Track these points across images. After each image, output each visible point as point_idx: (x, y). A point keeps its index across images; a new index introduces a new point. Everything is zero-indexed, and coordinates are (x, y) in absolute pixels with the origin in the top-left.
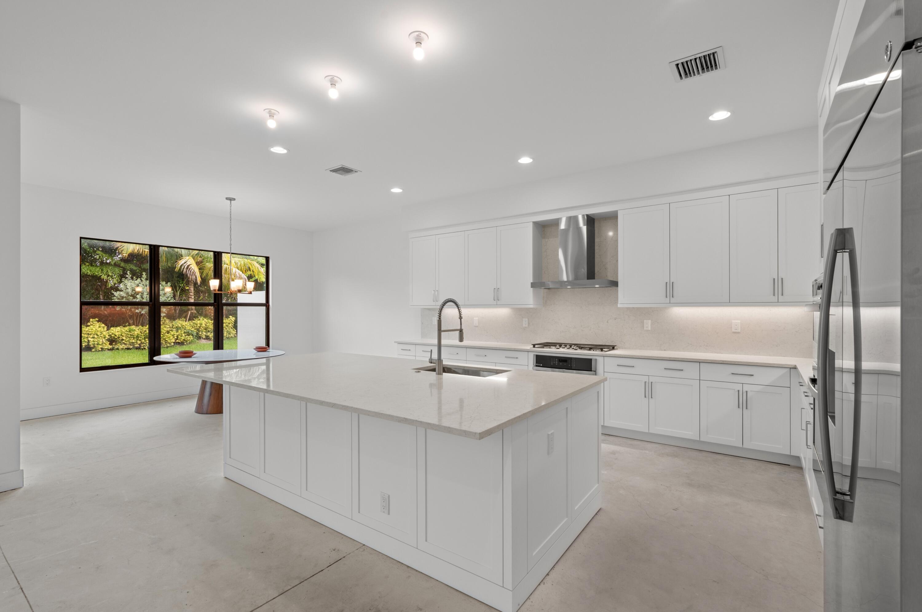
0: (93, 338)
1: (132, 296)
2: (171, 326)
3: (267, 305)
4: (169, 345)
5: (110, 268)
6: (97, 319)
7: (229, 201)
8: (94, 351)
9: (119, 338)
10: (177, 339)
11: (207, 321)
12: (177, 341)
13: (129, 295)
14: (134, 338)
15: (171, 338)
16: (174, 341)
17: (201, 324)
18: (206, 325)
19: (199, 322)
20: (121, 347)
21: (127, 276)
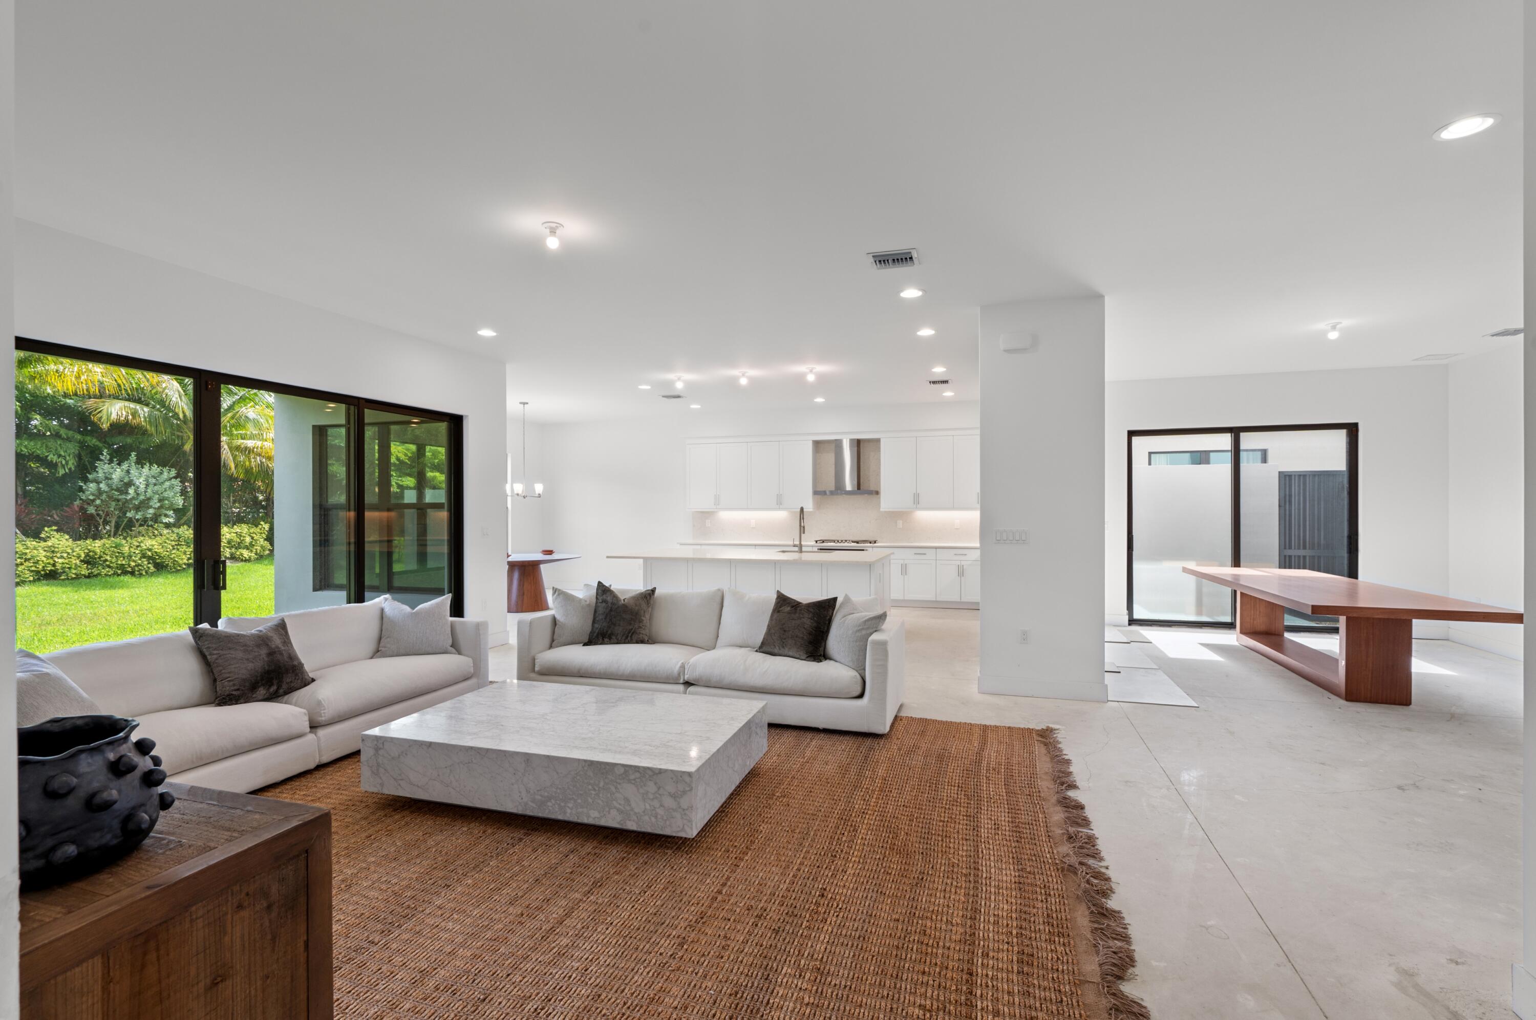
0: (62, 557)
1: (118, 490)
4: (179, 568)
5: (59, 443)
6: (54, 528)
7: (522, 405)
8: (63, 580)
9: (100, 557)
13: (112, 490)
14: (124, 558)
20: (104, 572)
21: (102, 458)
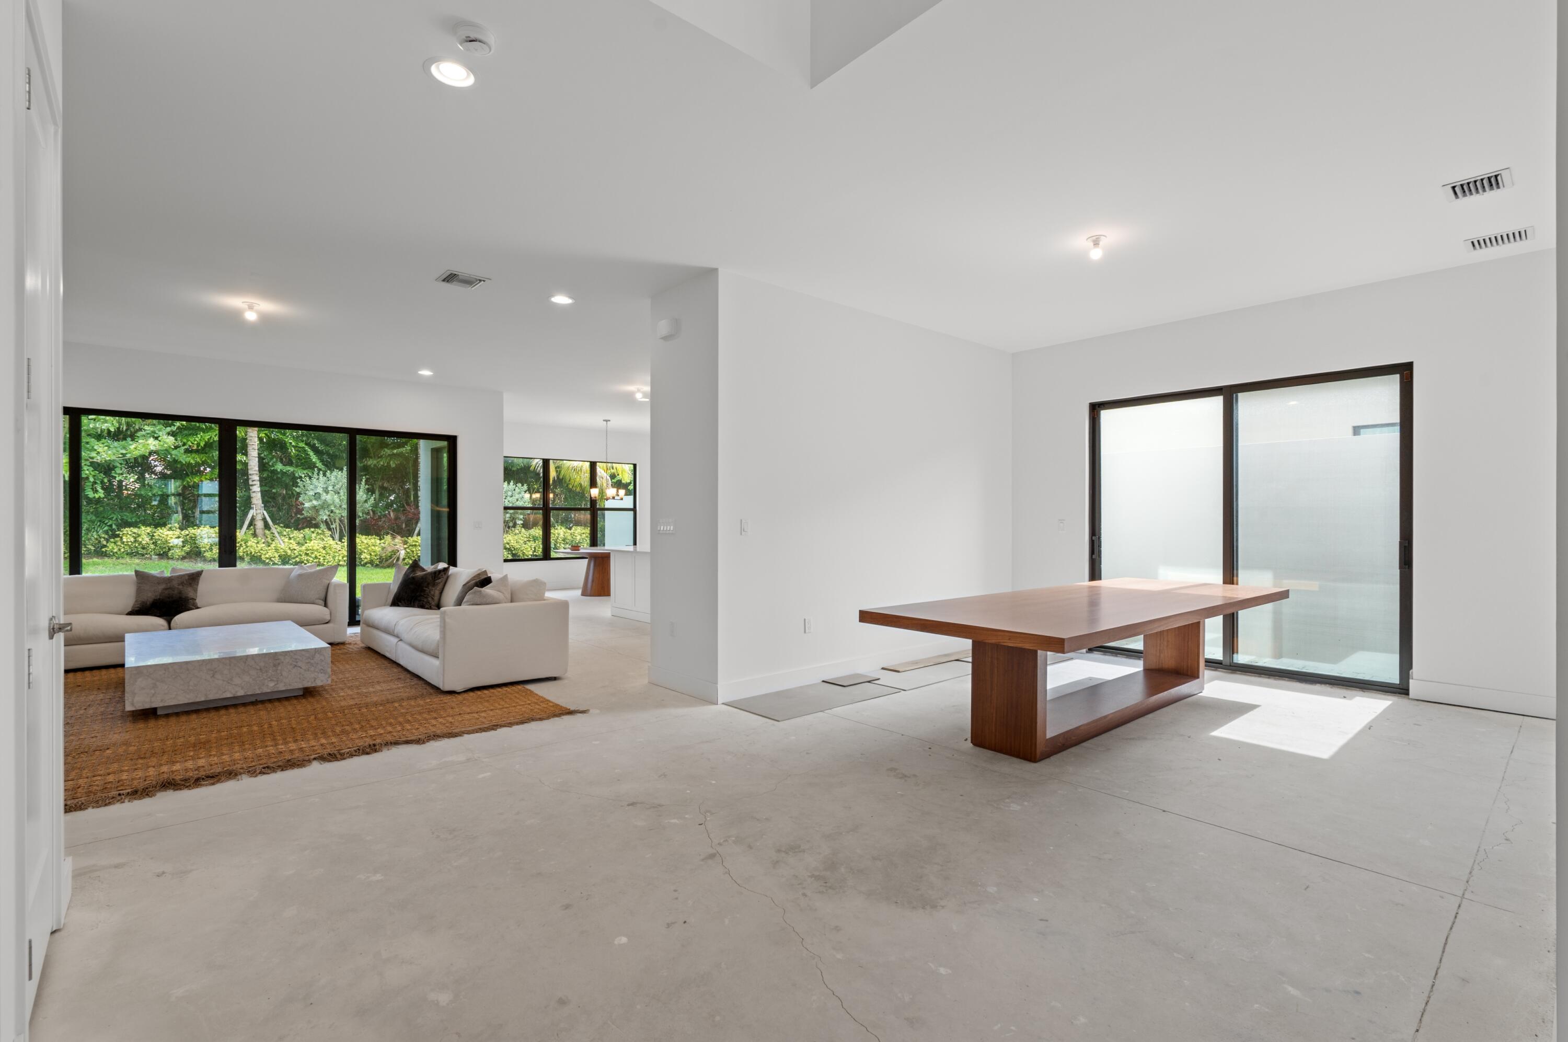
2: (528, 536)
3: (634, 510)
7: (605, 422)
10: (535, 551)
11: (565, 530)
12: (535, 553)
15: (529, 550)
16: (532, 554)
17: (559, 534)
18: (564, 535)
19: (556, 531)
